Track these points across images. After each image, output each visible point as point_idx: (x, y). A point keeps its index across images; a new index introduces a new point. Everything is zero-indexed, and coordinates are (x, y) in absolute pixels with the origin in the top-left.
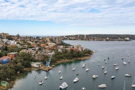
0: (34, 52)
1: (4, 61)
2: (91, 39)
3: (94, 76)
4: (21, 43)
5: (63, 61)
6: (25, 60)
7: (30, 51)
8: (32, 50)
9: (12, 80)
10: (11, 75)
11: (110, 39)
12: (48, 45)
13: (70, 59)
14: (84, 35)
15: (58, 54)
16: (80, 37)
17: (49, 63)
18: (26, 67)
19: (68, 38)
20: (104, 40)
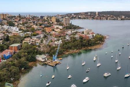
0: (39, 41)
1: (6, 56)
2: (104, 18)
3: (106, 75)
4: (23, 29)
5: (71, 51)
6: (29, 53)
7: (34, 41)
8: (37, 38)
9: (17, 80)
10: (15, 74)
11: (126, 18)
12: (54, 30)
13: (80, 49)
14: (96, 12)
15: (66, 43)
16: (90, 15)
17: (56, 56)
18: (31, 62)
19: (77, 16)
20: (119, 19)
